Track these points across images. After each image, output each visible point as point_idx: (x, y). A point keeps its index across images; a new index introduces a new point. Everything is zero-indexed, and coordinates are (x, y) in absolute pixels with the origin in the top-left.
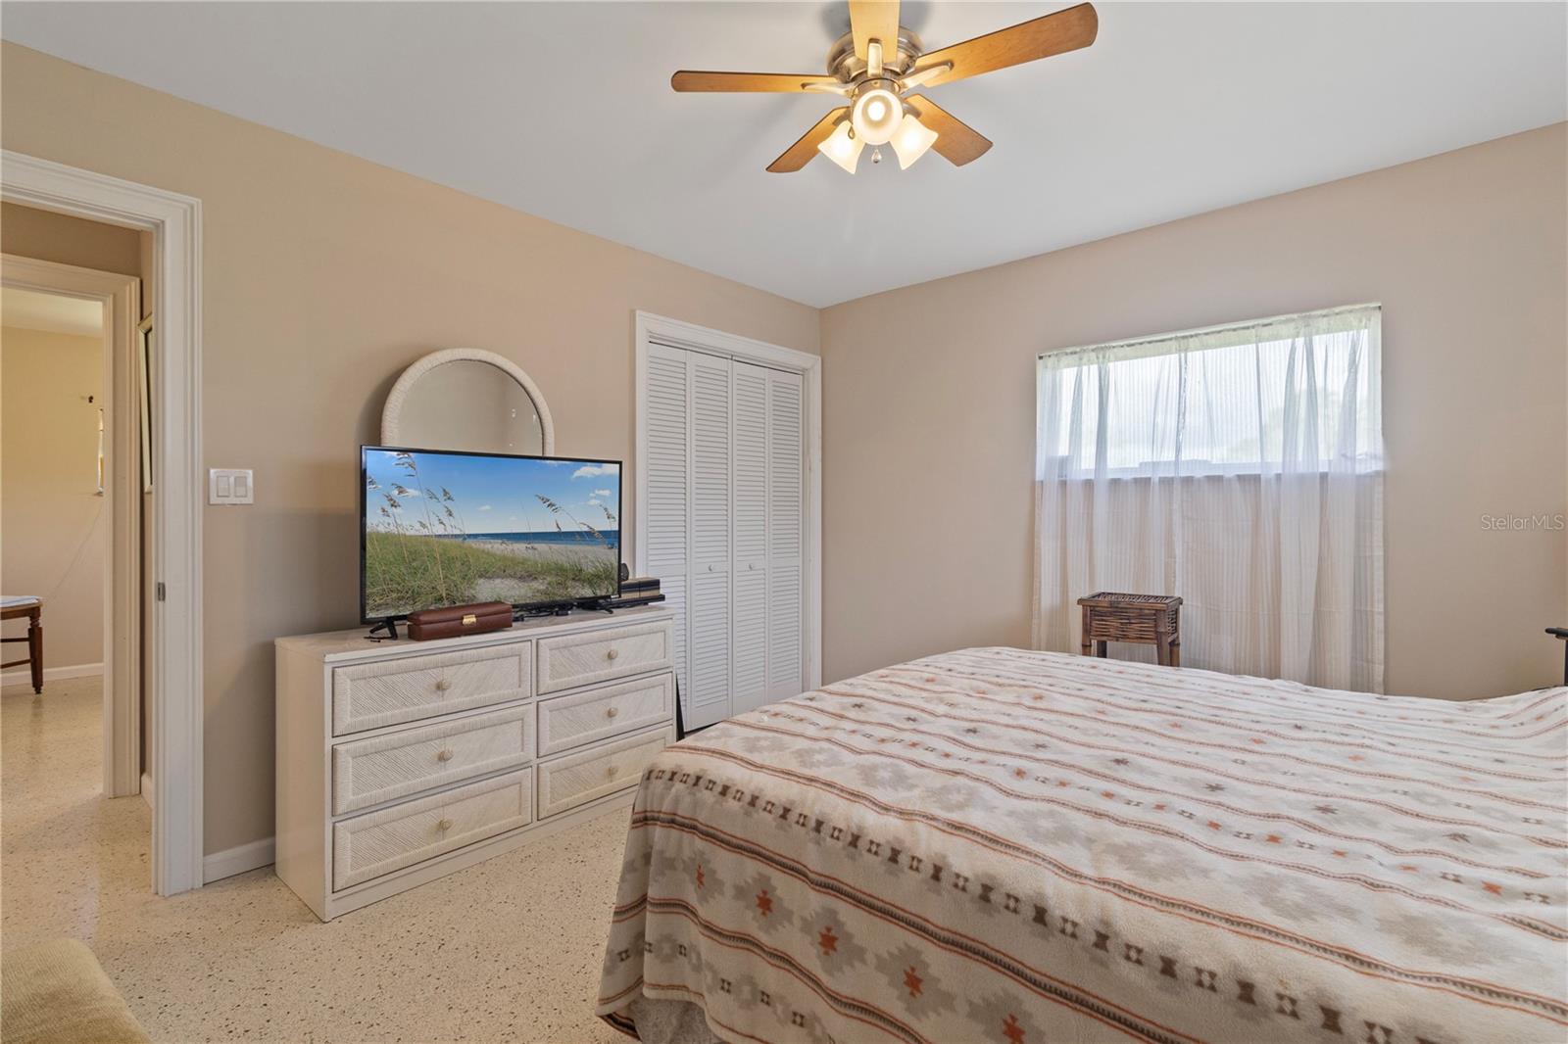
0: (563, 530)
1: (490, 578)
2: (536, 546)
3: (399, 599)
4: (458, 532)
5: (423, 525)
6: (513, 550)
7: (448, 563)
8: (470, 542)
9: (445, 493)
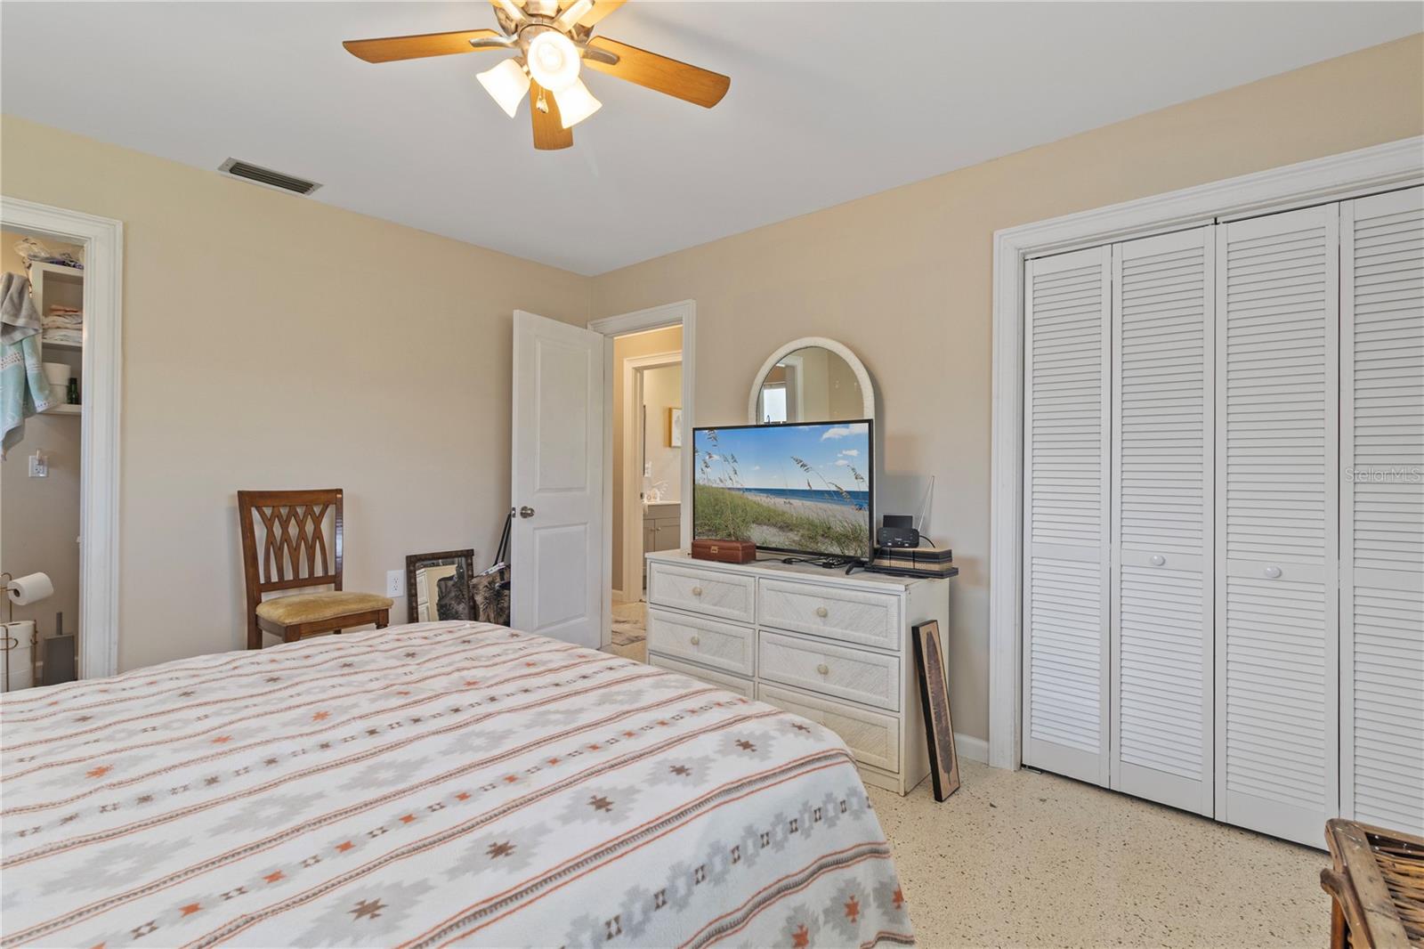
0: (814, 488)
1: (760, 524)
2: (792, 501)
3: (710, 530)
4: (739, 486)
5: (721, 481)
6: (775, 503)
7: (734, 510)
8: (746, 494)
9: (733, 457)
